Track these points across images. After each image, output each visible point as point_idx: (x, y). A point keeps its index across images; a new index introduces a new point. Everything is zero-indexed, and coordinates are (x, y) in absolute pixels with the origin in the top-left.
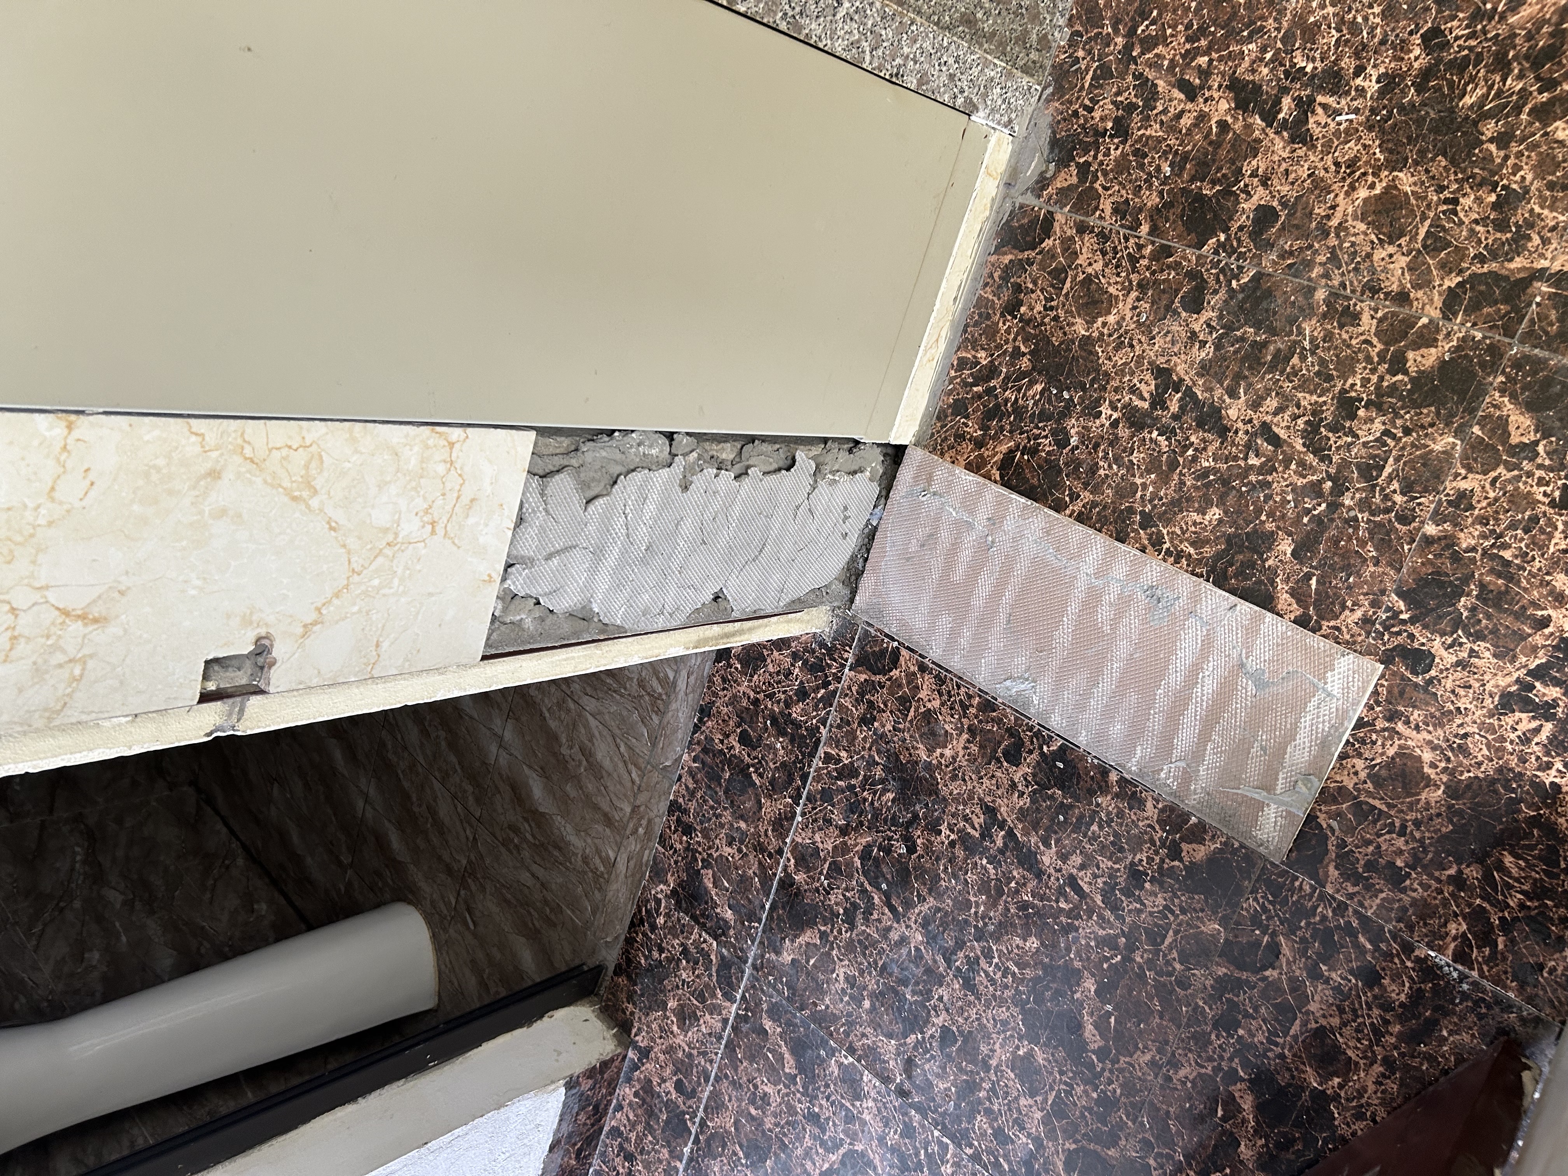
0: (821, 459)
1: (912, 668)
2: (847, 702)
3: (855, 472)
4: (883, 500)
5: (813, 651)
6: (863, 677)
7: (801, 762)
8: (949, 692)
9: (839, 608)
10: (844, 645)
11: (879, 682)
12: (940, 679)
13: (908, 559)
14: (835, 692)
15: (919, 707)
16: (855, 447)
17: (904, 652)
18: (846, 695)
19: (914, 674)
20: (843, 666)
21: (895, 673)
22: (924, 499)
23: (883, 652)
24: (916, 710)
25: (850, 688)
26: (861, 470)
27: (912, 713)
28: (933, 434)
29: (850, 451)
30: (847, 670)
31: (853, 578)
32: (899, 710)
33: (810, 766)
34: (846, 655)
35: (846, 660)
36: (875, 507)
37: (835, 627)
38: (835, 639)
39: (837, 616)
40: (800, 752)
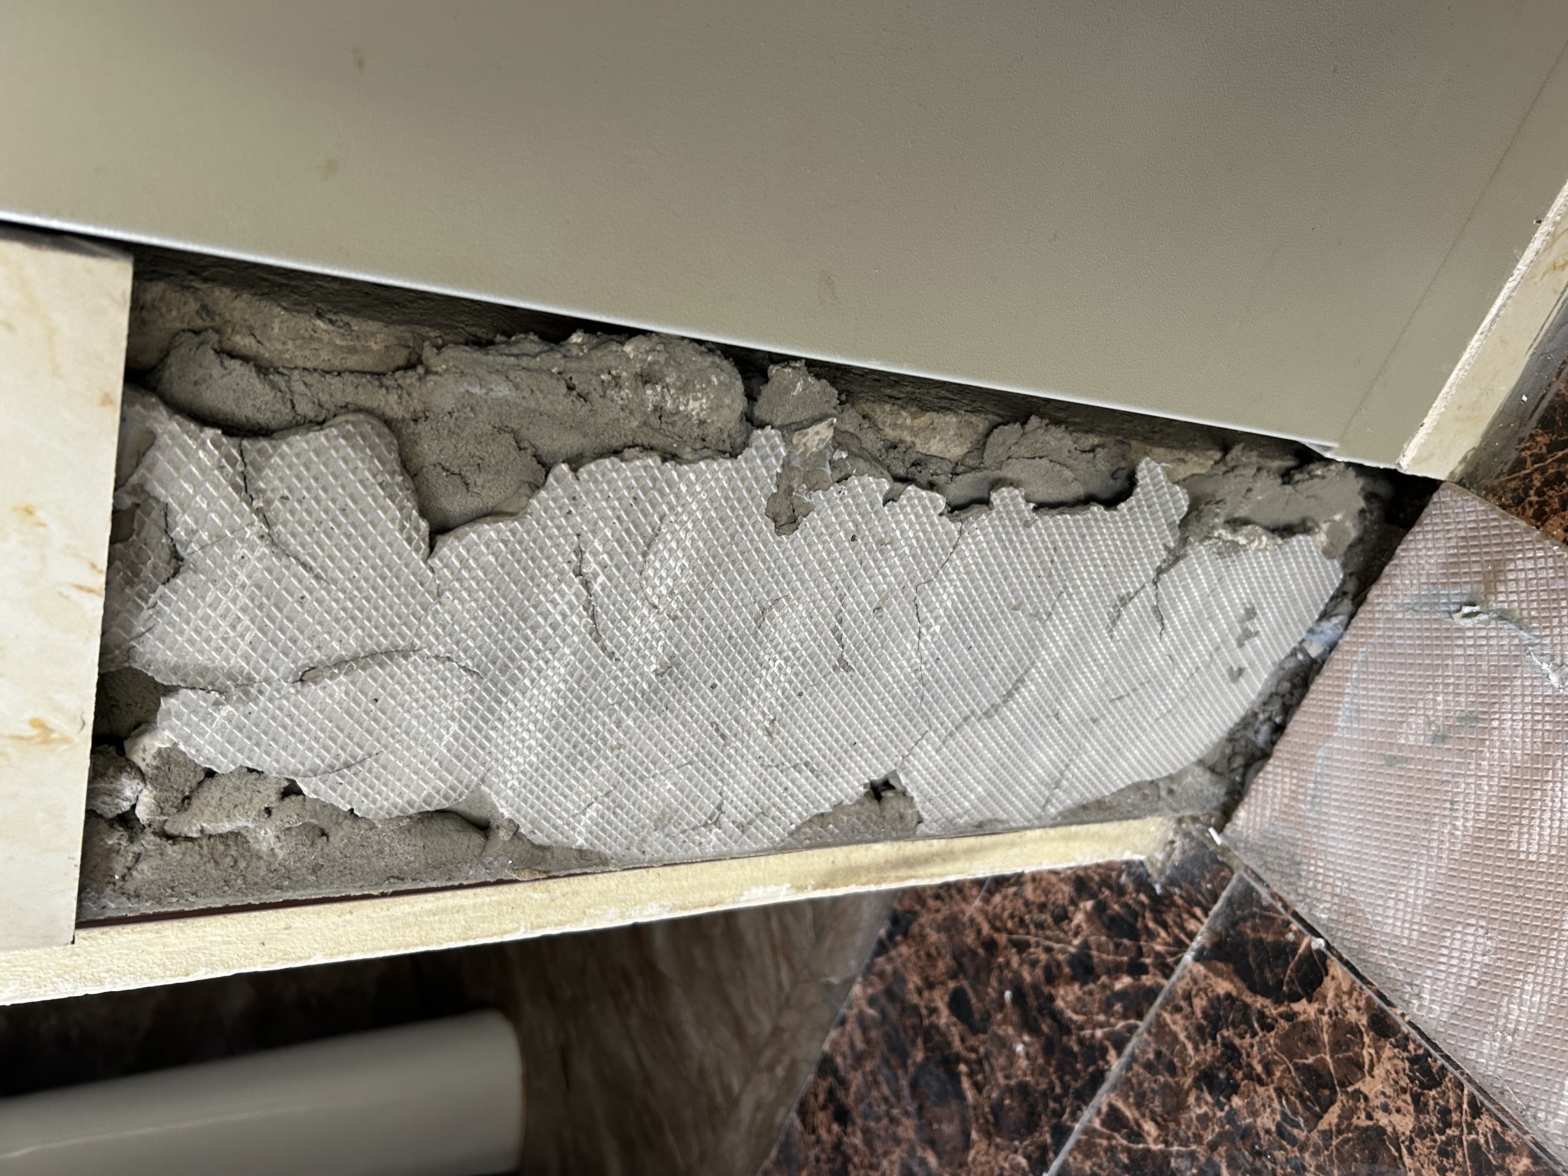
0: (1208, 487)
1: (1353, 1016)
2: (1177, 1025)
3: (1285, 531)
4: (1346, 605)
5: (1121, 891)
6: (1223, 987)
7: (1058, 1099)
8: (1445, 1112)
9: (1195, 819)
10: (1191, 902)
11: (1262, 1016)
12: (1427, 1071)
13: (1391, 761)
14: (1151, 994)
15: (1353, 1111)
16: (1299, 467)
17: (1336, 969)
18: (1178, 1009)
19: (1355, 1030)
20: (1182, 946)
21: (1305, 1009)
22: (1469, 623)
23: (1284, 951)
24: (1347, 1114)
25: (1188, 997)
26: (1303, 527)
27: (1332, 1117)
28: (1520, 463)
29: (1286, 476)
30: (1188, 957)
31: (1239, 761)
32: (1300, 1096)
33: (1075, 1118)
34: (1192, 925)
35: (1191, 936)
36: (1325, 615)
37: (1177, 856)
38: (1172, 881)
39: (1187, 835)
40: (1061, 1079)
